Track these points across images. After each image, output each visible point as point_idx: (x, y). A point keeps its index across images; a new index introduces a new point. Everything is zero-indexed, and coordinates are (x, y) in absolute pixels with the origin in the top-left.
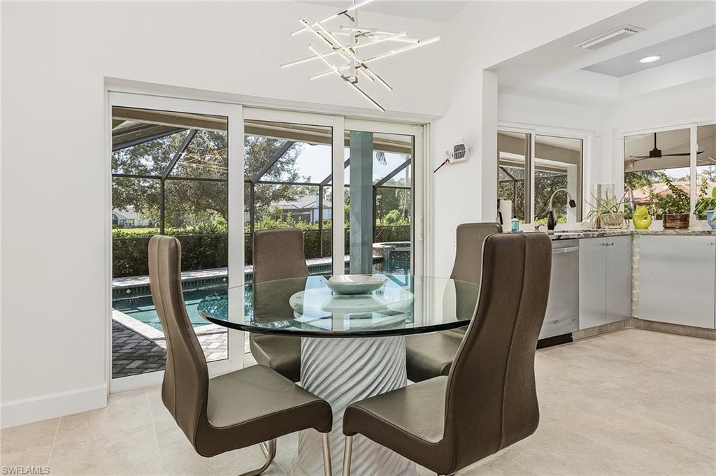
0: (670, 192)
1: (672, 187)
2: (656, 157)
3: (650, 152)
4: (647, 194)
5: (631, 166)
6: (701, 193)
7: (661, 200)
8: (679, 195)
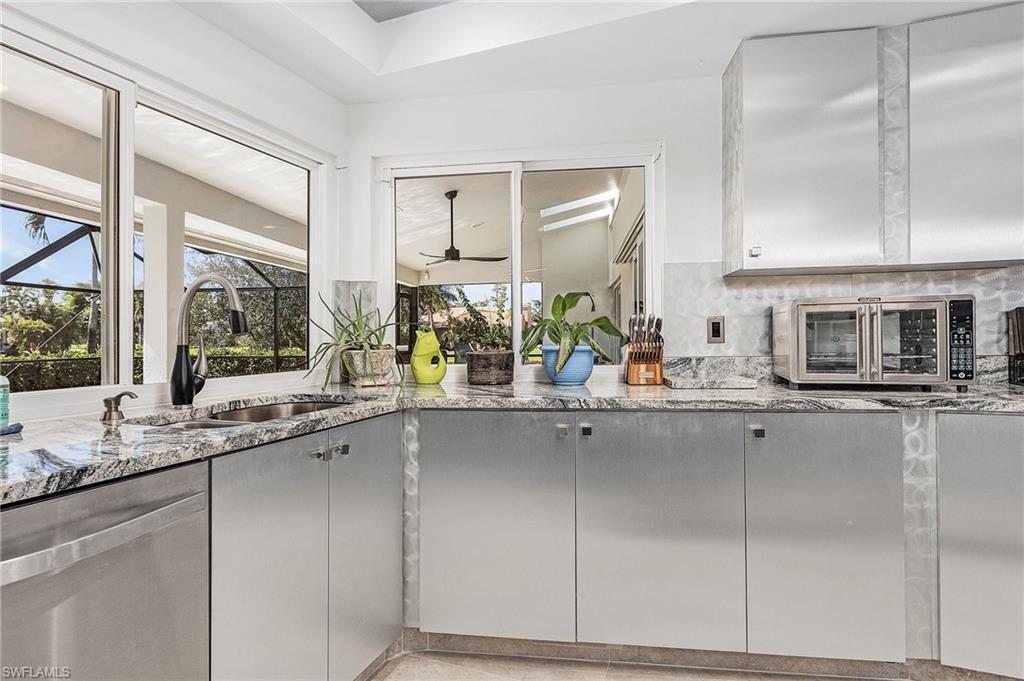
0: (468, 316)
1: (471, 309)
2: (453, 259)
3: (446, 251)
4: (446, 318)
5: (426, 277)
6: (498, 317)
7: (459, 323)
8: (477, 319)
